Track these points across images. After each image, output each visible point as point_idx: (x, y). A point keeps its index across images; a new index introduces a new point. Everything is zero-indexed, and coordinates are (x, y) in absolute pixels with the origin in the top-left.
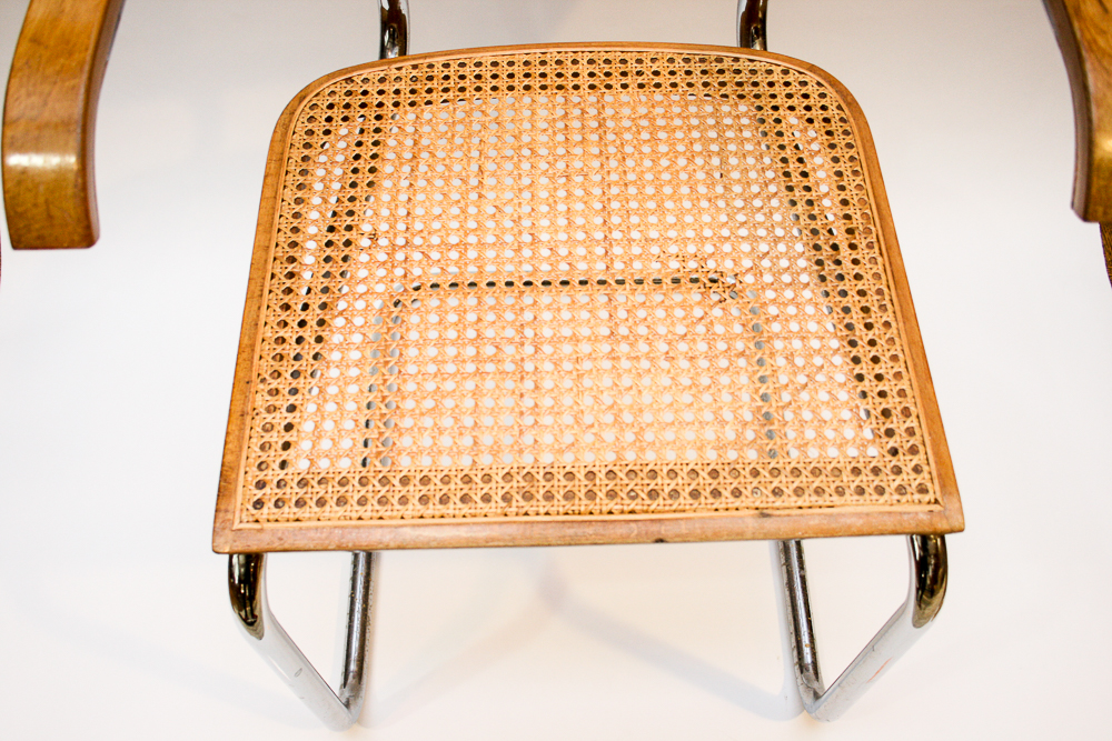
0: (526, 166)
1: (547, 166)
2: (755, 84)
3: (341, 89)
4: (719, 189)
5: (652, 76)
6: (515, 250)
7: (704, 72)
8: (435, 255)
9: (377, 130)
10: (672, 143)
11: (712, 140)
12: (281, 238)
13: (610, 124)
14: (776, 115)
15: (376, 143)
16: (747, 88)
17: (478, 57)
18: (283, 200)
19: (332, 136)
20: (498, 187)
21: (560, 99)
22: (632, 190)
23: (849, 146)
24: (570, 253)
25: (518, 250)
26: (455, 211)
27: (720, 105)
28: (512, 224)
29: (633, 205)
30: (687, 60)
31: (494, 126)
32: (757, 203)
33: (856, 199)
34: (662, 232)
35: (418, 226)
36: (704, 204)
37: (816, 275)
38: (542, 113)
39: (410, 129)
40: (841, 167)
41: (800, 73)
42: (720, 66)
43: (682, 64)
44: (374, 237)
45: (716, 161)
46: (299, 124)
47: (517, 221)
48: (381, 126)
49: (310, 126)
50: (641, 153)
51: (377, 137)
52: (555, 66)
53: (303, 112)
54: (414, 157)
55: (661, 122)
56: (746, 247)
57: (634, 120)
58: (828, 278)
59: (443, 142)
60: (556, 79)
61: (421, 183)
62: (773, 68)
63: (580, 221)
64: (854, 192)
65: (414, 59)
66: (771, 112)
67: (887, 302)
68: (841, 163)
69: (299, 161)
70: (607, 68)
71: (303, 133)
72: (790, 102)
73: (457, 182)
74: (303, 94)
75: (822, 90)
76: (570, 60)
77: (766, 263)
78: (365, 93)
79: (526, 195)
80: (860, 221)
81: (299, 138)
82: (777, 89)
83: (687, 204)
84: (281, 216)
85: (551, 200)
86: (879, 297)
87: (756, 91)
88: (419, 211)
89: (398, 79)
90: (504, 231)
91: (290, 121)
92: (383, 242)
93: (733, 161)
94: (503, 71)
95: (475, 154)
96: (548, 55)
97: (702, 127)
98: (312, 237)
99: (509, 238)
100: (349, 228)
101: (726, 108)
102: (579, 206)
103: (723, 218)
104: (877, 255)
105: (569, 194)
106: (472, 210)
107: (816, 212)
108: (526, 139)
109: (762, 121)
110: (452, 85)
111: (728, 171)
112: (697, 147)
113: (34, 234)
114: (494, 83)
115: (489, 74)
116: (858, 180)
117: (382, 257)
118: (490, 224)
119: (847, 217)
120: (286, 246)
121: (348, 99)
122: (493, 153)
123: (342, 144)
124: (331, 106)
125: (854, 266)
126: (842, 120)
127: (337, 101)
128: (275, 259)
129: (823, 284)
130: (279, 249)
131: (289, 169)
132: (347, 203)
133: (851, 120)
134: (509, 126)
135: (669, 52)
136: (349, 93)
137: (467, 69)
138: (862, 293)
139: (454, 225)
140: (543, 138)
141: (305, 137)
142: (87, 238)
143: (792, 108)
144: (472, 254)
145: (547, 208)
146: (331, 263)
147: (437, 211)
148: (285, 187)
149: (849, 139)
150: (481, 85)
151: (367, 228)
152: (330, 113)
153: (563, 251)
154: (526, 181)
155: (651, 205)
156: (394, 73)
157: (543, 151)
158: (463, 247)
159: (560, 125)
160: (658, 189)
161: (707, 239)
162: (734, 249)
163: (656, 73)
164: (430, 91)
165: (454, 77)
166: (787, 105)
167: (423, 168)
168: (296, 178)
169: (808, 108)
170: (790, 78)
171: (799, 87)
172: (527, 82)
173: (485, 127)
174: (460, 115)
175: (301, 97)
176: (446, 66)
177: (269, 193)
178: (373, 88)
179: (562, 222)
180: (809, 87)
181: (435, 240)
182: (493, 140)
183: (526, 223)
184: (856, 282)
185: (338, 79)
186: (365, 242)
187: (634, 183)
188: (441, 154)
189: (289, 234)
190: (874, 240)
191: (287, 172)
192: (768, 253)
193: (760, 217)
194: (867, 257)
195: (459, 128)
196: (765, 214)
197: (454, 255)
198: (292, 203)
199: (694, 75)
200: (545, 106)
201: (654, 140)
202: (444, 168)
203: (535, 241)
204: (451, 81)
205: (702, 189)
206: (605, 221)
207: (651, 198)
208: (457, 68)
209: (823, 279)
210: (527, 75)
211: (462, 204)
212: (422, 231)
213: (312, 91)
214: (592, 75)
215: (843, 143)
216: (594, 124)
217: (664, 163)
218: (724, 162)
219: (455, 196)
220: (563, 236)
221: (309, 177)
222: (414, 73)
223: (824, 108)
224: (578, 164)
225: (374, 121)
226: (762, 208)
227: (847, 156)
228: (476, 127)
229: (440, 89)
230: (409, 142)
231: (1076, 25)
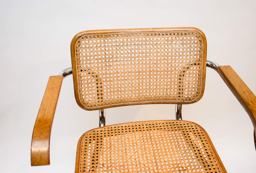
0: (135, 147)
1: (140, 147)
2: (182, 127)
3: (92, 133)
4: (179, 149)
5: (160, 127)
6: (136, 166)
7: (171, 125)
8: (118, 168)
9: (101, 142)
10: (167, 140)
11: (175, 139)
12: (82, 166)
13: (152, 137)
14: (187, 133)
15: (101, 144)
16: (180, 128)
17: (122, 125)
18: (81, 158)
19: (91, 143)
20: (130, 152)
21: (141, 133)
22: (160, 151)
23: (204, 138)
24: (148, 165)
25: (137, 166)
26: (121, 158)
27: (175, 132)
28: (134, 160)
29: (160, 154)
30: (166, 123)
31: (127, 139)
32: (187, 151)
33: (208, 149)
34: (168, 159)
35: (113, 162)
36: (176, 153)
37: (203, 166)
38: (138, 136)
39: (109, 141)
40: (204, 142)
41: (191, 124)
42: (174, 124)
43: (166, 124)
44: (103, 165)
45: (177, 143)
46: (84, 141)
47: (135, 159)
48: (102, 141)
49: (86, 142)
50: (160, 143)
51: (101, 143)
52: (138, 126)
53: (84, 139)
54: (110, 147)
55: (163, 136)
56: (187, 161)
57: (157, 136)
58: (206, 166)
59: (116, 143)
60: (139, 129)
61: (113, 152)
62: (185, 123)
63: (149, 158)
64: (208, 147)
65: (108, 126)
66: (186, 132)
67: (220, 170)
68: (203, 142)
69: (84, 149)
70: (150, 126)
71: (85, 143)
72: (190, 130)
73: (120, 152)
74: (84, 135)
75: (196, 127)
76: (142, 125)
77: (192, 164)
78: (98, 134)
79: (136, 154)
80: (210, 153)
81: (84, 144)
82: (187, 128)
83: (172, 153)
84: (81, 161)
85: (142, 154)
86: (218, 169)
87: (182, 128)
88: (113, 158)
89: (105, 131)
90: (133, 162)
91: (82, 140)
92: (105, 166)
93: (180, 143)
94: (128, 128)
95: (124, 145)
96: (137, 124)
97: (172, 137)
98: (89, 166)
99: (134, 163)
100: (97, 163)
101: (177, 132)
102: (149, 155)
103: (181, 155)
104: (215, 160)
105: (146, 153)
106: (125, 158)
107: (200, 152)
108: (135, 142)
109: (185, 134)
110: (117, 131)
111: (180, 145)
112: (172, 141)
113: (37, 162)
114: (126, 130)
115: (125, 129)
116: (208, 145)
117: (105, 169)
118: (129, 160)
119: (207, 153)
120: (83, 168)
121: (94, 135)
122: (128, 145)
123: (94, 145)
124: (90, 137)
125: (211, 163)
126: (202, 133)
127: (92, 136)
128: (80, 171)
129: (205, 168)
130: (81, 169)
131: (82, 151)
132: (96, 158)
133: (204, 133)
134: (131, 139)
135: (163, 122)
136: (94, 134)
137: (120, 128)
138: (214, 169)
139: (121, 161)
140: (139, 141)
141: (85, 144)
143: (191, 131)
144: (126, 167)
145: (142, 156)
146: (94, 171)
147: (117, 158)
148: (81, 155)
149: (204, 137)
150: (123, 131)
151: (101, 163)
152: (90, 138)
153: (146, 165)
154: (136, 151)
155: (164, 154)
156: (104, 130)
157: (139, 144)
158: (124, 166)
159: (142, 138)
160: (165, 150)
161: (178, 160)
162: (184, 162)
163: (161, 126)
164: (112, 133)
165: (117, 130)
166: (189, 131)
167: (112, 149)
168: (84, 153)
169: (194, 131)
170: (189, 125)
171: (191, 127)
172: (133, 130)
173: (125, 140)
174: (119, 137)
175: (83, 135)
176: (115, 127)
177: (78, 156)
178: (99, 133)
179: (145, 159)
180: (193, 126)
181: (117, 165)
182: (127, 142)
183: (137, 160)
184: (212, 166)
185: (91, 131)
186: (101, 166)
187: (160, 149)
188: (116, 146)
189: (83, 165)
190: (214, 157)
191: (82, 152)
192: (192, 162)
193: (188, 154)
194: (214, 161)
195: (120, 140)
196: (189, 154)
197: (122, 168)
198: (84, 158)
199: (168, 126)
200: (138, 135)
201: (163, 140)
202: (117, 149)
203: (140, 163)
204: (116, 130)
205: (175, 150)
206: (155, 158)
207: (164, 152)
208: (117, 128)
209: (205, 166)
210: (133, 128)
211: (122, 156)
212: (114, 163)
213: (86, 134)
214: (147, 127)
215: (203, 137)
216: (149, 138)
217: (166, 145)
218: (178, 143)
219: (120, 155)
220: (146, 162)
221: (87, 152)
222: (108, 129)
223: (197, 131)
224: (147, 146)
225: (100, 140)
226: (188, 152)
227: (204, 140)
228: (123, 140)
229: (114, 132)
230: (109, 144)
231: (249, 107)
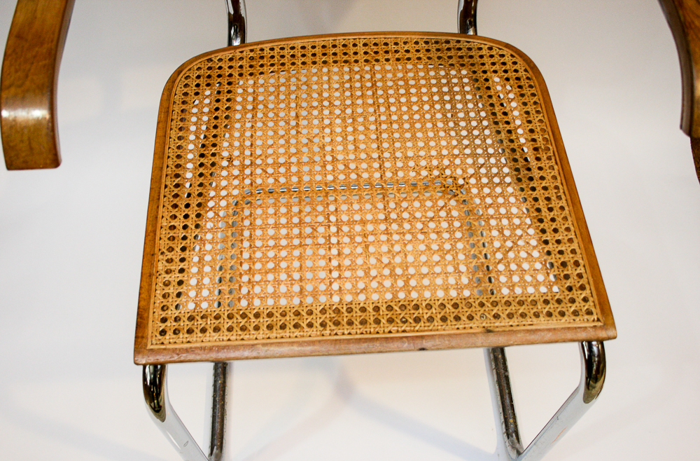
0: (326, 112)
1: (340, 112)
2: (471, 57)
3: (205, 66)
4: (451, 124)
5: (405, 53)
6: (321, 166)
7: (438, 50)
8: (270, 170)
9: (229, 92)
10: (419, 95)
11: (446, 93)
12: (170, 162)
13: (379, 84)
14: (485, 76)
15: (228, 100)
16: (466, 60)
17: (292, 43)
18: (170, 138)
19: (200, 96)
20: (310, 126)
21: (346, 69)
22: (395, 126)
23: (533, 95)
24: (357, 167)
25: (324, 166)
26: (282, 141)
27: (449, 71)
28: (319, 149)
29: (397, 135)
30: (426, 43)
31: (304, 87)
32: (476, 132)
33: (539, 129)
34: (416, 153)
35: (259, 152)
36: (442, 134)
37: (515, 178)
38: (336, 78)
39: (251, 90)
40: (529, 108)
41: (500, 49)
42: (448, 46)
43: (424, 45)
44: (230, 160)
45: (448, 106)
46: (178, 89)
47: (323, 148)
48: (232, 89)
49: (185, 90)
50: (400, 102)
51: (229, 96)
52: (342, 48)
53: (181, 80)
54: (254, 108)
55: (412, 82)
56: (470, 161)
57: (394, 81)
58: (523, 179)
59: (272, 98)
60: (343, 56)
61: (259, 124)
62: (482, 46)
63: (362, 146)
64: (538, 124)
65: (251, 45)
66: (482, 74)
67: (561, 193)
68: (528, 106)
69: (180, 112)
70: (375, 48)
71: (181, 95)
72: (494, 68)
73: (282, 123)
74: (180, 69)
75: (514, 60)
76: (352, 44)
77: (483, 171)
78: (220, 68)
79: (327, 131)
80: (542, 142)
81: (178, 98)
82: (485, 60)
83: (431, 134)
84: (169, 148)
85: (343, 134)
86: (556, 191)
87: (471, 61)
88: (259, 142)
89: (241, 59)
90: (314, 154)
91: (173, 87)
92: (236, 163)
93: (459, 106)
94: (309, 52)
95: (293, 105)
96: (338, 41)
97: (439, 85)
98: (190, 161)
99: (317, 158)
100: (213, 155)
101: (453, 72)
102: (362, 137)
103: (455, 143)
104: (554, 163)
105: (355, 130)
106: (293, 141)
107: (513, 137)
108: (326, 95)
109: (477, 80)
110: (276, 61)
111: (457, 113)
112: (436, 98)
113: (22, 160)
114: (303, 59)
115: (300, 55)
116: (540, 117)
117: (236, 172)
118: (305, 150)
119: (534, 140)
120: (173, 167)
121: (209, 72)
122: (304, 104)
123: (207, 101)
124: (198, 77)
125: (539, 172)
126: (528, 78)
127: (202, 73)
128: (167, 175)
129: (520, 183)
130: (169, 169)
131: (173, 117)
132: (212, 139)
133: (534, 78)
134: (315, 87)
135: (415, 38)
136: (210, 68)
137: (286, 51)
138: (545, 188)
139: (282, 150)
140: (337, 94)
141: (183, 97)
142: (55, 162)
143: (495, 72)
144: (294, 169)
145: (341, 139)
146: (203, 178)
147: (270, 142)
148: (171, 129)
149: (533, 91)
150: (295, 61)
151: (225, 154)
152: (198, 81)
153: (352, 166)
154: (327, 122)
155: (408, 135)
156: (238, 55)
157: (337, 103)
158: (288, 165)
159: (347, 85)
160: (412, 125)
161: (445, 156)
162: (462, 162)
163: (407, 51)
164: (262, 66)
165: (277, 57)
166: (492, 70)
167: (260, 115)
168: (178, 123)
169: (506, 71)
170: (493, 53)
171: (499, 58)
172: (324, 59)
173: (298, 88)
174: (282, 80)
175: (179, 71)
176: (272, 49)
177: (161, 133)
178: (225, 65)
179: (351, 147)
180: (506, 57)
181: (270, 161)
182: (304, 96)
183: (328, 148)
184: (541, 181)
185: (202, 60)
186: (225, 163)
187: (396, 122)
188: (271, 106)
189: (175, 159)
190: (552, 154)
191: (172, 120)
192: (484, 164)
193: (478, 142)
194: (548, 166)
195: (282, 89)
196: (481, 140)
197: (282, 170)
198: (176, 140)
199: (431, 52)
200: (337, 75)
201: (408, 94)
202: (273, 115)
203: (334, 160)
204: (276, 59)
205: (440, 125)
206: (378, 147)
207: (407, 131)
208: (279, 50)
209: (519, 180)
210: (324, 54)
211: (286, 137)
212: (261, 155)
213: (186, 68)
214: (366, 53)
215: (529, 93)
216: (369, 84)
217: (415, 108)
218: (454, 107)
219: (282, 133)
220: (352, 157)
221: (186, 123)
222: (252, 54)
223: (516, 71)
224: (360, 110)
225: (227, 86)
226: (479, 135)
227: (532, 102)
228: (293, 88)
229: (269, 64)
230: (250, 99)
231: (681, 13)
